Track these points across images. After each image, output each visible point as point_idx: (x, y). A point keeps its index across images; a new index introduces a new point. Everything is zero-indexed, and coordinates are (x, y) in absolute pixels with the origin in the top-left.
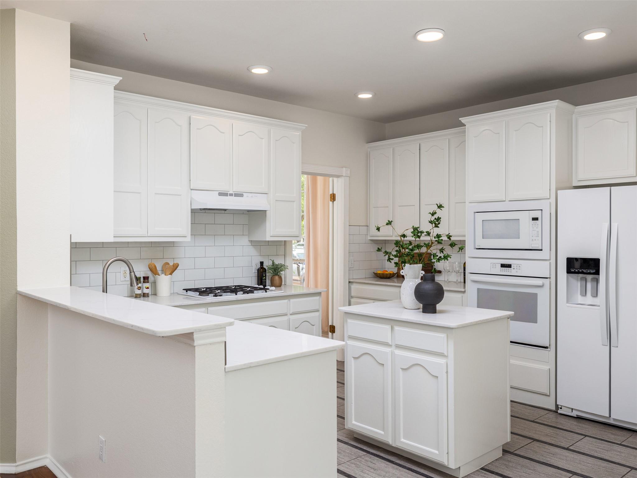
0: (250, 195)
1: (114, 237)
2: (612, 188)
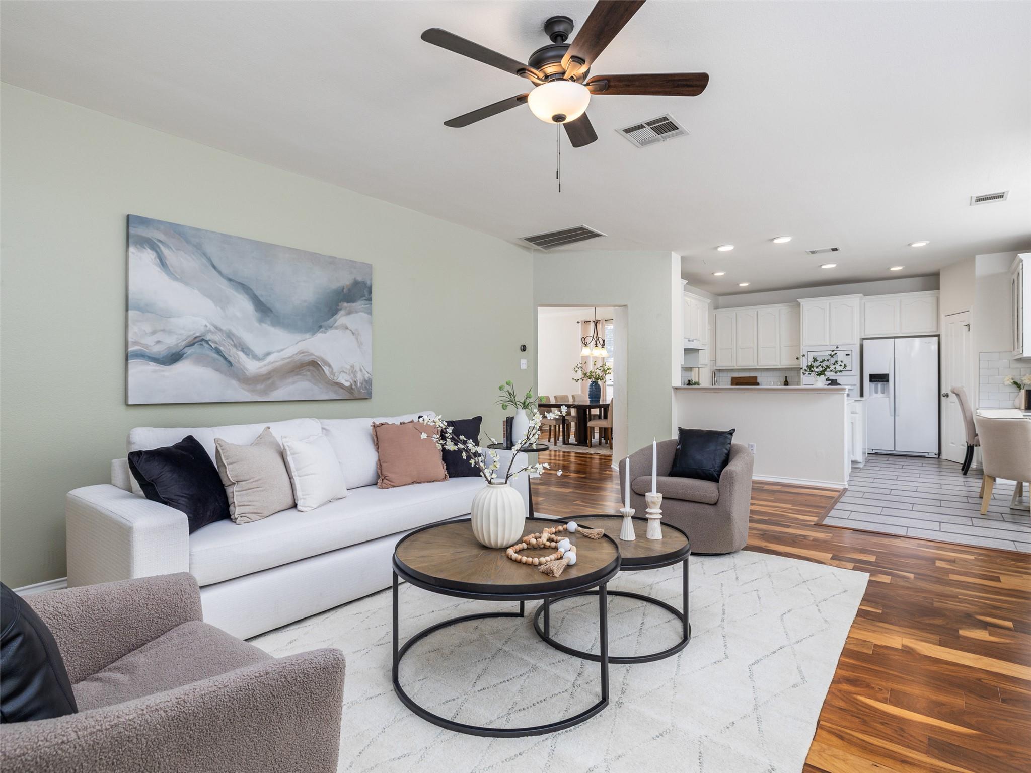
2: (895, 339)
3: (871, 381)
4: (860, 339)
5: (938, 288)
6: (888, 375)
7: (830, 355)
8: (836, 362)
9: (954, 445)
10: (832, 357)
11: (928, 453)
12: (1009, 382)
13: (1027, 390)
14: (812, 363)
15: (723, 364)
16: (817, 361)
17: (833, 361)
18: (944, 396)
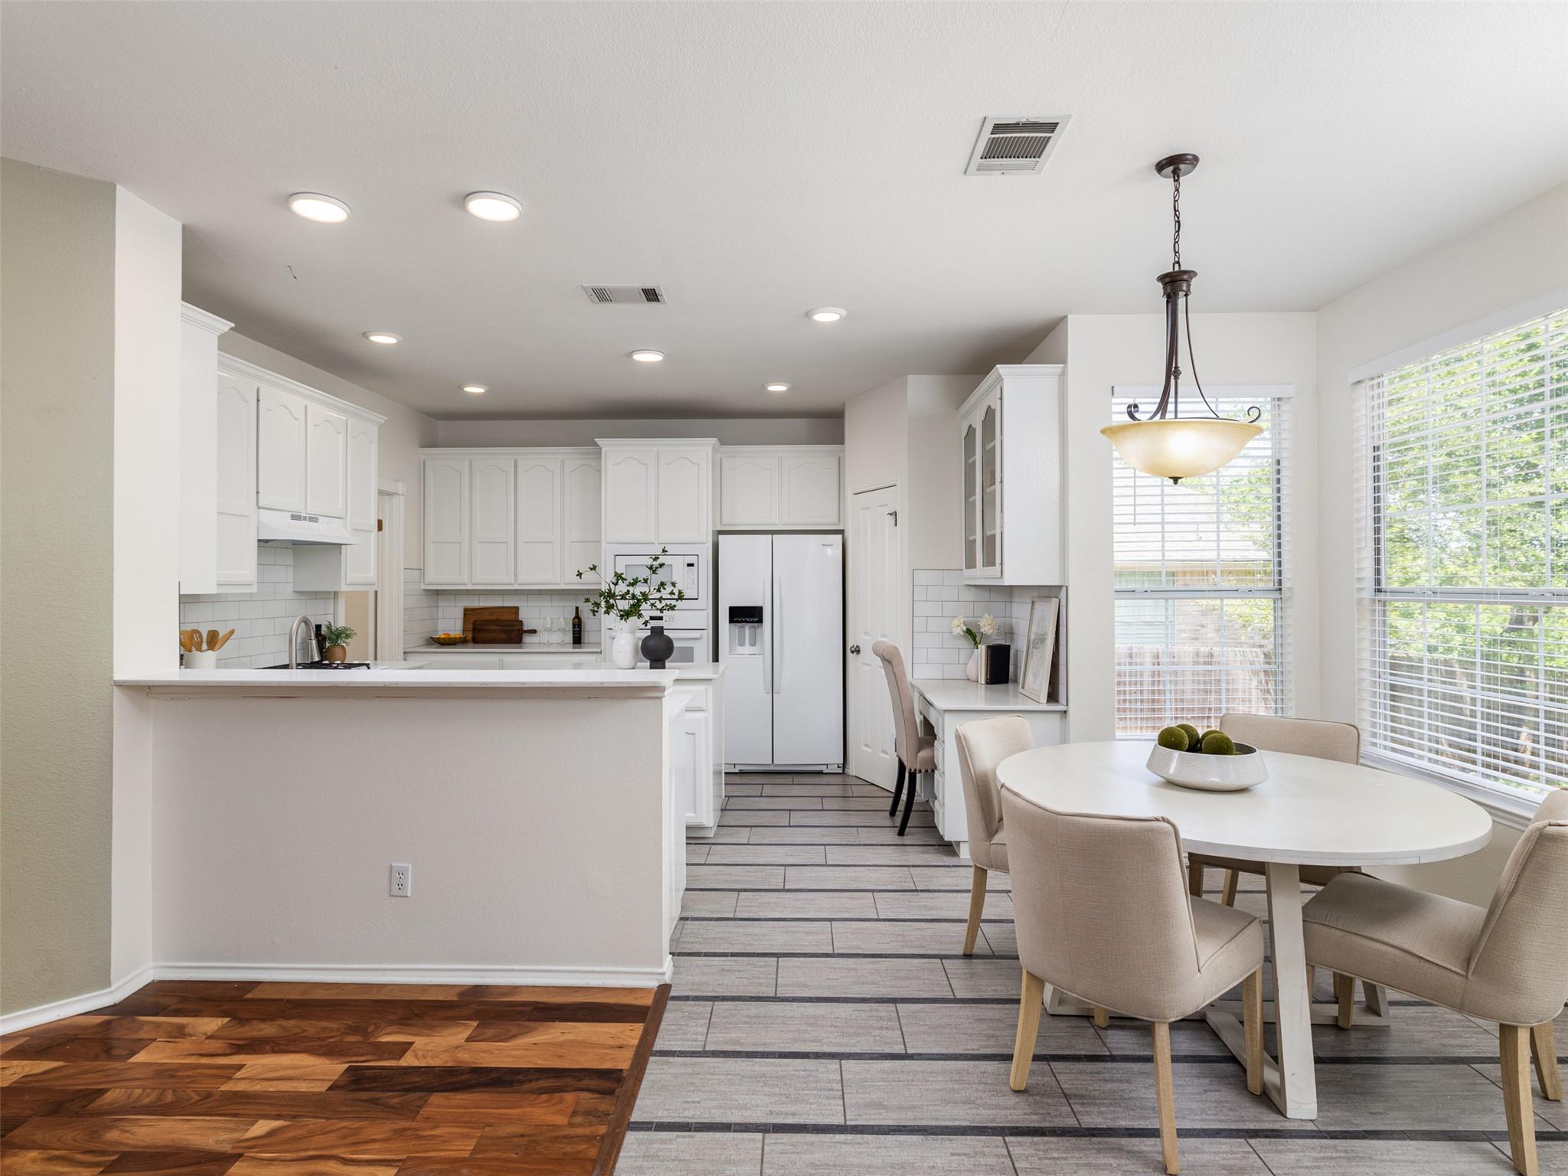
0: (327, 520)
1: (218, 585)
2: (774, 536)
3: (731, 621)
4: (713, 531)
5: (840, 441)
6: (761, 608)
7: (651, 568)
8: (662, 584)
9: (870, 750)
10: (654, 572)
11: (827, 765)
12: (959, 630)
13: (988, 647)
14: (612, 586)
15: (442, 576)
16: (624, 580)
17: (655, 580)
18: (852, 652)
